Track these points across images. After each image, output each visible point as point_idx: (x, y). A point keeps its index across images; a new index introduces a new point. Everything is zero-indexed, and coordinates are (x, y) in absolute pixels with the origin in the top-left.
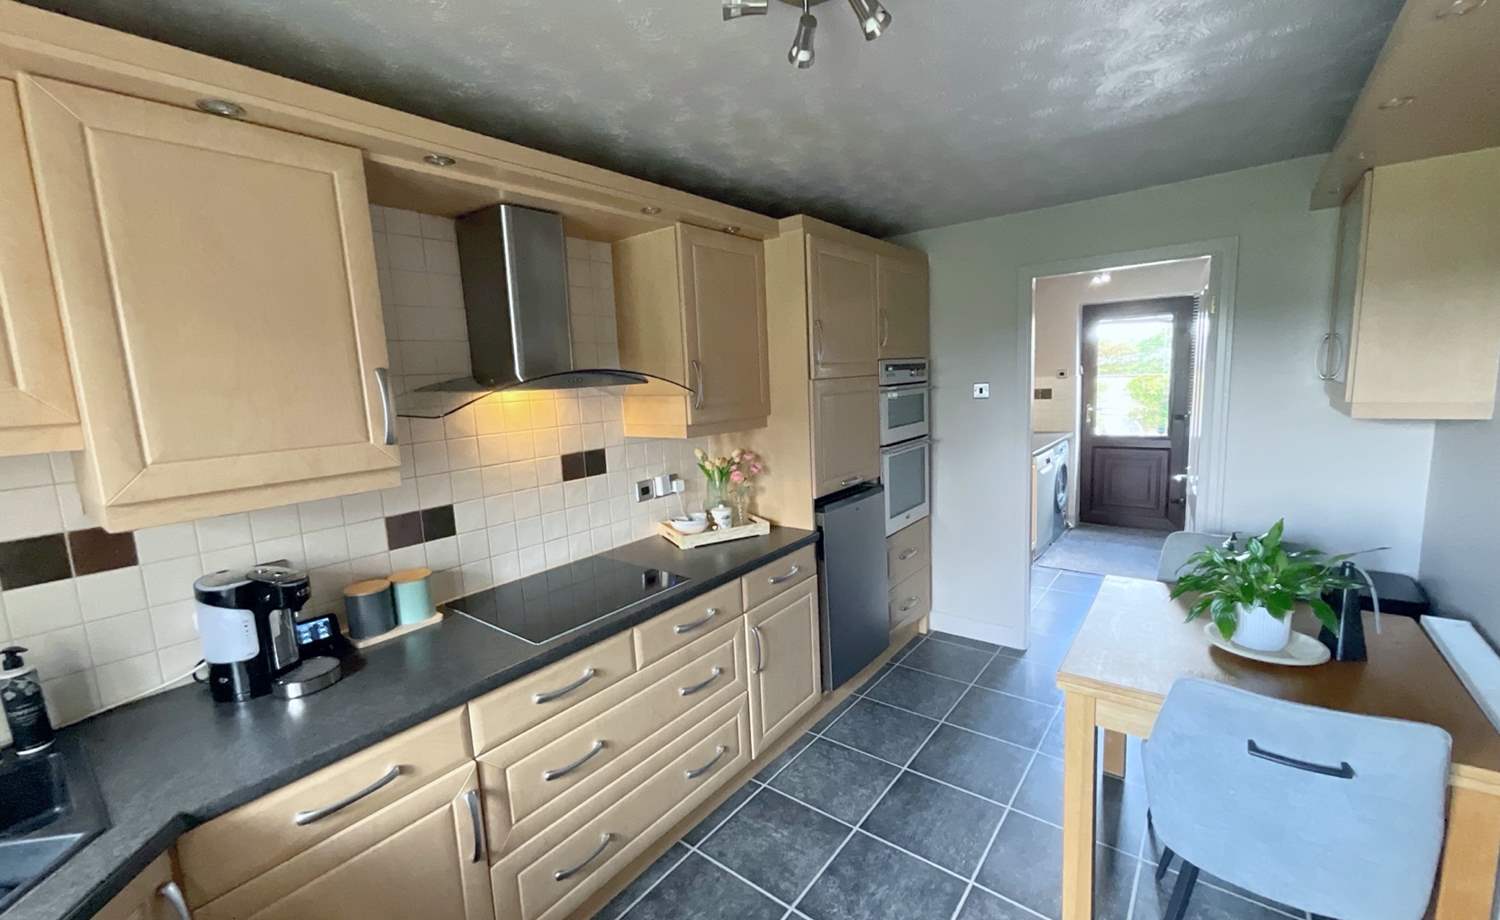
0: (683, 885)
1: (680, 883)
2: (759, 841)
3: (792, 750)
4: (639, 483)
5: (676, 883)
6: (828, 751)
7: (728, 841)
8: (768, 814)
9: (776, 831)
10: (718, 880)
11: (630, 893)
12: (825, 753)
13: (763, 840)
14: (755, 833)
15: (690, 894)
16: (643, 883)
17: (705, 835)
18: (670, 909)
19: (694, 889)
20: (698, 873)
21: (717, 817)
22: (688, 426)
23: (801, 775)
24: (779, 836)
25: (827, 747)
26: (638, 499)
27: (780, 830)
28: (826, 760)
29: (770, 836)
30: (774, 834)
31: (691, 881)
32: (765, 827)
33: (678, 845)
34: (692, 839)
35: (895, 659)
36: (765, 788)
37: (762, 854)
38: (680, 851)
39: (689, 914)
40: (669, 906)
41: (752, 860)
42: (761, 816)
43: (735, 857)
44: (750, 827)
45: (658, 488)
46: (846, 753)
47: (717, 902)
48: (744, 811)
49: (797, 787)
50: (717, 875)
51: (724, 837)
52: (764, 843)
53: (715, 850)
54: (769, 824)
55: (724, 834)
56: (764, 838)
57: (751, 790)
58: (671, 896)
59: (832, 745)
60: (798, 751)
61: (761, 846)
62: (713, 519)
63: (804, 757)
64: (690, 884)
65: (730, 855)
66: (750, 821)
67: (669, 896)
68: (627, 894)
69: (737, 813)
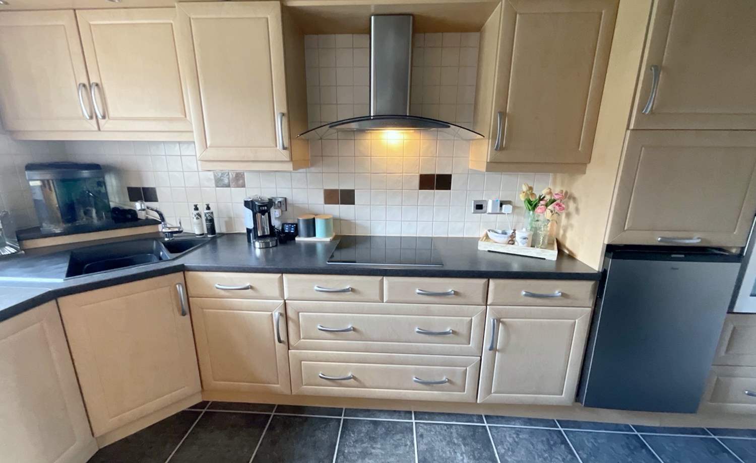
0: (390, 431)
1: (390, 429)
2: (447, 449)
3: (530, 421)
4: (475, 201)
5: (389, 428)
6: (555, 444)
7: (432, 433)
8: (469, 441)
9: (462, 455)
10: (406, 445)
11: (371, 413)
12: (552, 442)
13: (449, 451)
14: (450, 443)
15: (388, 439)
16: (378, 414)
17: (426, 420)
18: (374, 436)
19: (391, 438)
20: (403, 433)
21: (442, 417)
22: (487, 162)
23: (517, 440)
24: (460, 458)
25: (559, 441)
26: (473, 211)
27: (464, 455)
28: (547, 447)
29: (455, 453)
30: (459, 455)
31: (395, 434)
32: (459, 445)
33: (410, 412)
34: (418, 415)
35: (715, 431)
36: (485, 426)
37: (440, 456)
38: (408, 415)
39: (377, 446)
40: (375, 434)
41: (432, 455)
42: (464, 439)
43: (426, 444)
44: (451, 437)
45: (489, 208)
46: (570, 456)
47: (393, 455)
48: (458, 427)
49: (505, 444)
50: (409, 443)
51: (433, 429)
52: (448, 452)
53: (421, 430)
54: (463, 446)
55: (434, 428)
56: (451, 450)
57: (475, 420)
58: (381, 430)
59: (564, 442)
60: (532, 425)
61: (445, 452)
62: (515, 237)
63: (532, 432)
64: (393, 434)
65: (425, 441)
66: (455, 435)
67: (380, 429)
68: (368, 412)
69: (453, 424)
